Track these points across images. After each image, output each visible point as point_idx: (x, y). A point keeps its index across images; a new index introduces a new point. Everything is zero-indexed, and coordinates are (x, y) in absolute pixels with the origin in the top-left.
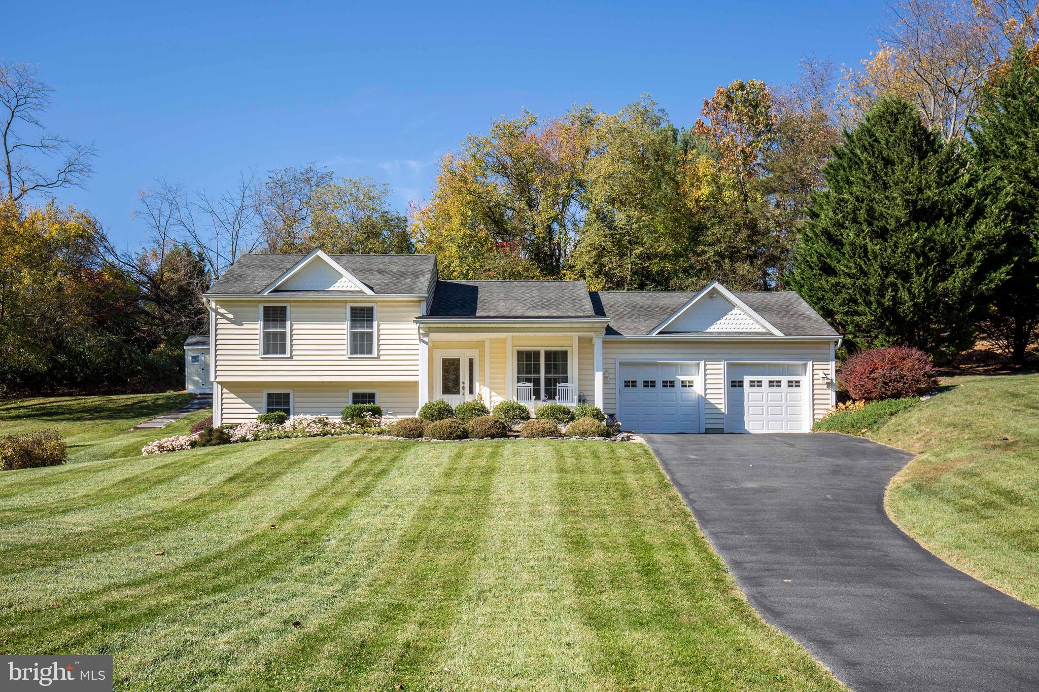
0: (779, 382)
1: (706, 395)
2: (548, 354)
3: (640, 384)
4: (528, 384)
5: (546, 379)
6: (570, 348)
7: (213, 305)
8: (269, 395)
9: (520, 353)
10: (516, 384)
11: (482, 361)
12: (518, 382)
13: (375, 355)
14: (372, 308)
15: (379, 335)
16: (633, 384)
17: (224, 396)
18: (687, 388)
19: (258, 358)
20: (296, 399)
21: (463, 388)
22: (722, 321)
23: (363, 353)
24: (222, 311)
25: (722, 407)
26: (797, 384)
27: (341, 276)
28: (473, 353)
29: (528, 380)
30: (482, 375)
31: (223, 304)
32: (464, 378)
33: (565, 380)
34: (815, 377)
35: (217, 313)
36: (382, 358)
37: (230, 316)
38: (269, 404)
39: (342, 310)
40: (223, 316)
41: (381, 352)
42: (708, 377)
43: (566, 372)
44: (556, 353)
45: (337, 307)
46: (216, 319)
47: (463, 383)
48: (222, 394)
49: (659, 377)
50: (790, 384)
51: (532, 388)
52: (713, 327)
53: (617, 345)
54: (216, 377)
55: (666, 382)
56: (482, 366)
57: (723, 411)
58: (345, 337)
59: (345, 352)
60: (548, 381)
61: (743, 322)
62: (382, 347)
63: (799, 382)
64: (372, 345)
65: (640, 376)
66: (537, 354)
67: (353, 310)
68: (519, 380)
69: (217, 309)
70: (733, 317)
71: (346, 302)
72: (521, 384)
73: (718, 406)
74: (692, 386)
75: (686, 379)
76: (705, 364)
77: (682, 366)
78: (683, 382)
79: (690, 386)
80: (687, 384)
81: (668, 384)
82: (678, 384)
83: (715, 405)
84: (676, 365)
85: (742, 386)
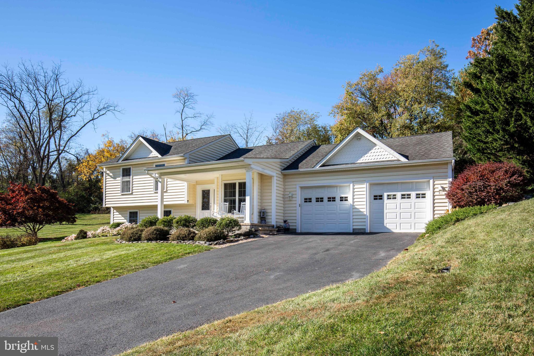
0: (410, 195)
1: (354, 203)
2: (240, 184)
3: (314, 200)
5: (239, 200)
7: (105, 169)
8: (130, 213)
9: (226, 185)
12: (222, 203)
16: (310, 200)
17: (115, 213)
18: (344, 201)
19: (120, 194)
20: (140, 215)
21: (211, 206)
22: (368, 155)
24: (108, 172)
26: (424, 196)
29: (230, 201)
31: (108, 168)
32: (211, 201)
34: (436, 190)
35: (106, 173)
37: (111, 174)
38: (130, 217)
40: (109, 175)
41: (168, 188)
42: (355, 193)
45: (150, 166)
46: (106, 177)
47: (211, 203)
48: (114, 213)
49: (325, 194)
50: (418, 196)
52: (362, 159)
53: (298, 176)
54: (105, 205)
55: (330, 198)
58: (153, 181)
59: (152, 190)
61: (380, 154)
62: (168, 186)
63: (425, 194)
65: (314, 195)
66: (235, 184)
68: (225, 201)
69: (106, 171)
70: (372, 154)
71: (153, 163)
73: (362, 210)
74: (347, 200)
75: (343, 196)
76: (353, 185)
77: (340, 187)
78: (341, 198)
79: (345, 200)
80: (344, 199)
81: (332, 199)
82: (338, 199)
83: (360, 209)
84: (336, 186)
85: (381, 199)
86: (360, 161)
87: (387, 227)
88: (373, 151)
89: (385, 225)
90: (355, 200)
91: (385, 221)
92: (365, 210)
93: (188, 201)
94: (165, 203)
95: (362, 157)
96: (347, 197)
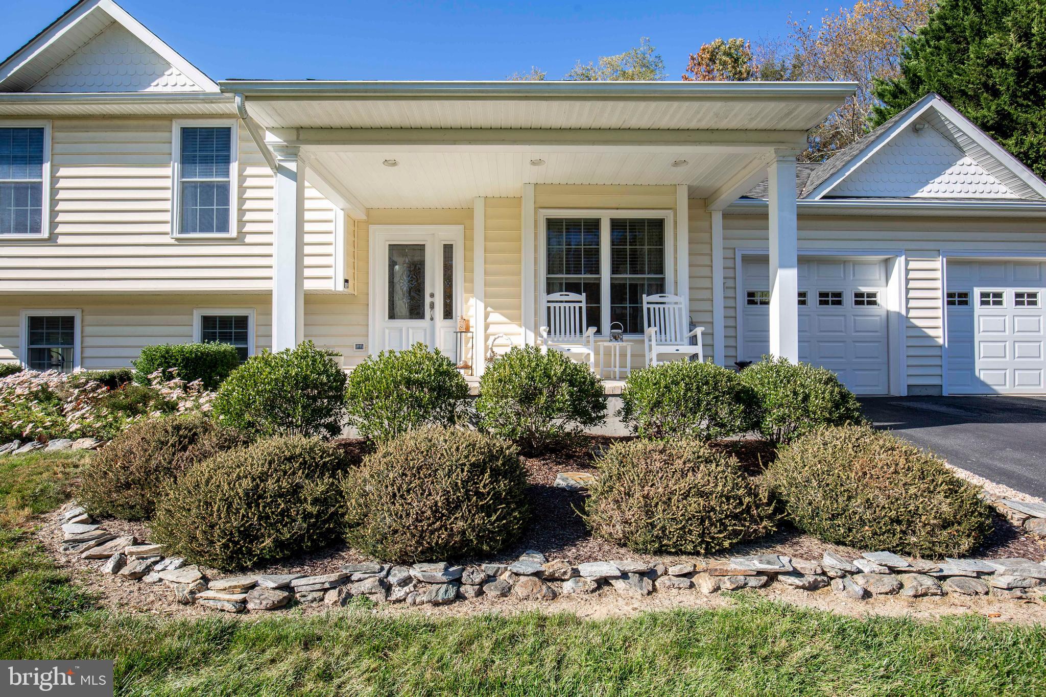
1: (908, 312)
2: (616, 225)
4: (573, 296)
5: (613, 287)
6: (670, 213)
8: (32, 322)
9: (553, 225)
10: (544, 297)
11: (469, 249)
12: (549, 292)
13: (233, 232)
14: (228, 130)
15: (242, 189)
16: (763, 298)
18: (866, 306)
20: (88, 330)
21: (432, 306)
22: (944, 178)
23: (210, 230)
25: (940, 335)
27: (168, 65)
28: (451, 233)
29: (573, 287)
30: (469, 280)
32: (433, 286)
33: (659, 287)
36: (249, 239)
38: (32, 339)
39: (167, 134)
41: (248, 228)
43: (660, 269)
44: (635, 225)
45: (154, 129)
47: (432, 295)
49: (812, 283)
51: (584, 305)
52: (927, 188)
56: (468, 259)
57: (941, 341)
58: (168, 194)
59: (167, 228)
60: (617, 291)
61: (976, 178)
62: (248, 216)
64: (227, 211)
66: (593, 226)
67: (187, 133)
68: (550, 290)
70: (954, 178)
71: (170, 117)
72: (556, 296)
73: (931, 332)
74: (874, 303)
75: (864, 289)
76: (906, 260)
77: (855, 263)
78: (857, 295)
79: (869, 303)
80: (866, 299)
81: (830, 299)
82: (848, 299)
83: (925, 330)
84: (845, 262)
85: (966, 303)
86: (924, 193)
87: (982, 378)
88: (955, 169)
89: (977, 373)
90: (912, 304)
91: (979, 363)
92: (940, 333)
93: (346, 281)
94: (309, 285)
95: (927, 183)
96: (874, 295)
